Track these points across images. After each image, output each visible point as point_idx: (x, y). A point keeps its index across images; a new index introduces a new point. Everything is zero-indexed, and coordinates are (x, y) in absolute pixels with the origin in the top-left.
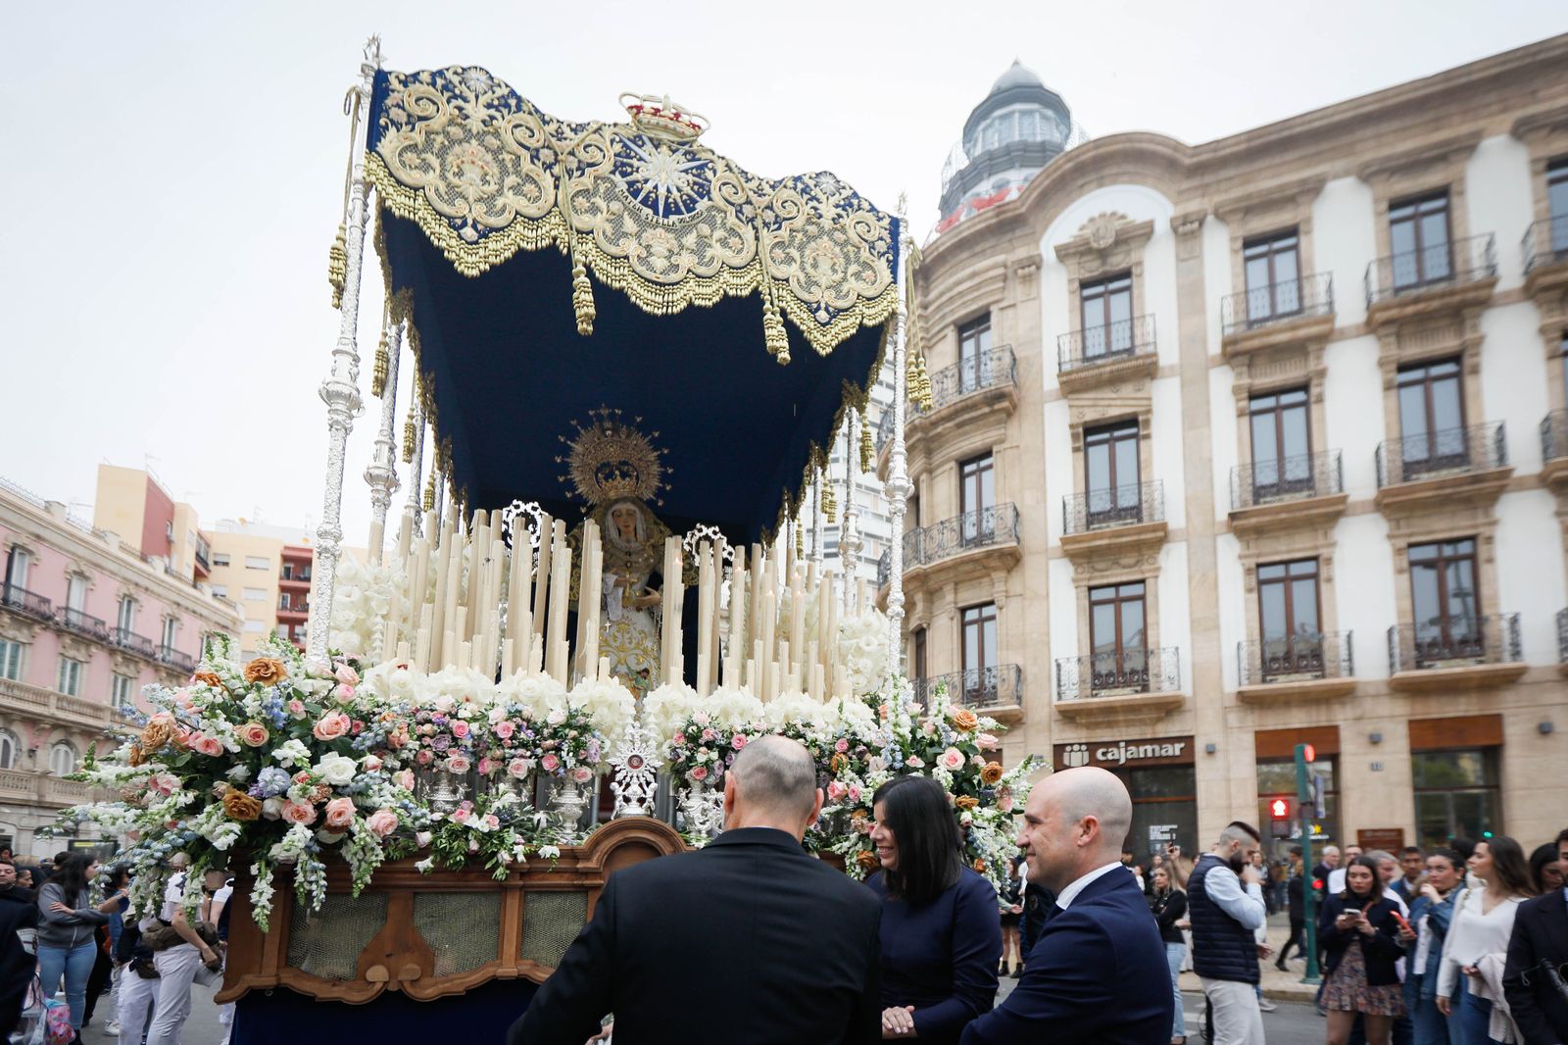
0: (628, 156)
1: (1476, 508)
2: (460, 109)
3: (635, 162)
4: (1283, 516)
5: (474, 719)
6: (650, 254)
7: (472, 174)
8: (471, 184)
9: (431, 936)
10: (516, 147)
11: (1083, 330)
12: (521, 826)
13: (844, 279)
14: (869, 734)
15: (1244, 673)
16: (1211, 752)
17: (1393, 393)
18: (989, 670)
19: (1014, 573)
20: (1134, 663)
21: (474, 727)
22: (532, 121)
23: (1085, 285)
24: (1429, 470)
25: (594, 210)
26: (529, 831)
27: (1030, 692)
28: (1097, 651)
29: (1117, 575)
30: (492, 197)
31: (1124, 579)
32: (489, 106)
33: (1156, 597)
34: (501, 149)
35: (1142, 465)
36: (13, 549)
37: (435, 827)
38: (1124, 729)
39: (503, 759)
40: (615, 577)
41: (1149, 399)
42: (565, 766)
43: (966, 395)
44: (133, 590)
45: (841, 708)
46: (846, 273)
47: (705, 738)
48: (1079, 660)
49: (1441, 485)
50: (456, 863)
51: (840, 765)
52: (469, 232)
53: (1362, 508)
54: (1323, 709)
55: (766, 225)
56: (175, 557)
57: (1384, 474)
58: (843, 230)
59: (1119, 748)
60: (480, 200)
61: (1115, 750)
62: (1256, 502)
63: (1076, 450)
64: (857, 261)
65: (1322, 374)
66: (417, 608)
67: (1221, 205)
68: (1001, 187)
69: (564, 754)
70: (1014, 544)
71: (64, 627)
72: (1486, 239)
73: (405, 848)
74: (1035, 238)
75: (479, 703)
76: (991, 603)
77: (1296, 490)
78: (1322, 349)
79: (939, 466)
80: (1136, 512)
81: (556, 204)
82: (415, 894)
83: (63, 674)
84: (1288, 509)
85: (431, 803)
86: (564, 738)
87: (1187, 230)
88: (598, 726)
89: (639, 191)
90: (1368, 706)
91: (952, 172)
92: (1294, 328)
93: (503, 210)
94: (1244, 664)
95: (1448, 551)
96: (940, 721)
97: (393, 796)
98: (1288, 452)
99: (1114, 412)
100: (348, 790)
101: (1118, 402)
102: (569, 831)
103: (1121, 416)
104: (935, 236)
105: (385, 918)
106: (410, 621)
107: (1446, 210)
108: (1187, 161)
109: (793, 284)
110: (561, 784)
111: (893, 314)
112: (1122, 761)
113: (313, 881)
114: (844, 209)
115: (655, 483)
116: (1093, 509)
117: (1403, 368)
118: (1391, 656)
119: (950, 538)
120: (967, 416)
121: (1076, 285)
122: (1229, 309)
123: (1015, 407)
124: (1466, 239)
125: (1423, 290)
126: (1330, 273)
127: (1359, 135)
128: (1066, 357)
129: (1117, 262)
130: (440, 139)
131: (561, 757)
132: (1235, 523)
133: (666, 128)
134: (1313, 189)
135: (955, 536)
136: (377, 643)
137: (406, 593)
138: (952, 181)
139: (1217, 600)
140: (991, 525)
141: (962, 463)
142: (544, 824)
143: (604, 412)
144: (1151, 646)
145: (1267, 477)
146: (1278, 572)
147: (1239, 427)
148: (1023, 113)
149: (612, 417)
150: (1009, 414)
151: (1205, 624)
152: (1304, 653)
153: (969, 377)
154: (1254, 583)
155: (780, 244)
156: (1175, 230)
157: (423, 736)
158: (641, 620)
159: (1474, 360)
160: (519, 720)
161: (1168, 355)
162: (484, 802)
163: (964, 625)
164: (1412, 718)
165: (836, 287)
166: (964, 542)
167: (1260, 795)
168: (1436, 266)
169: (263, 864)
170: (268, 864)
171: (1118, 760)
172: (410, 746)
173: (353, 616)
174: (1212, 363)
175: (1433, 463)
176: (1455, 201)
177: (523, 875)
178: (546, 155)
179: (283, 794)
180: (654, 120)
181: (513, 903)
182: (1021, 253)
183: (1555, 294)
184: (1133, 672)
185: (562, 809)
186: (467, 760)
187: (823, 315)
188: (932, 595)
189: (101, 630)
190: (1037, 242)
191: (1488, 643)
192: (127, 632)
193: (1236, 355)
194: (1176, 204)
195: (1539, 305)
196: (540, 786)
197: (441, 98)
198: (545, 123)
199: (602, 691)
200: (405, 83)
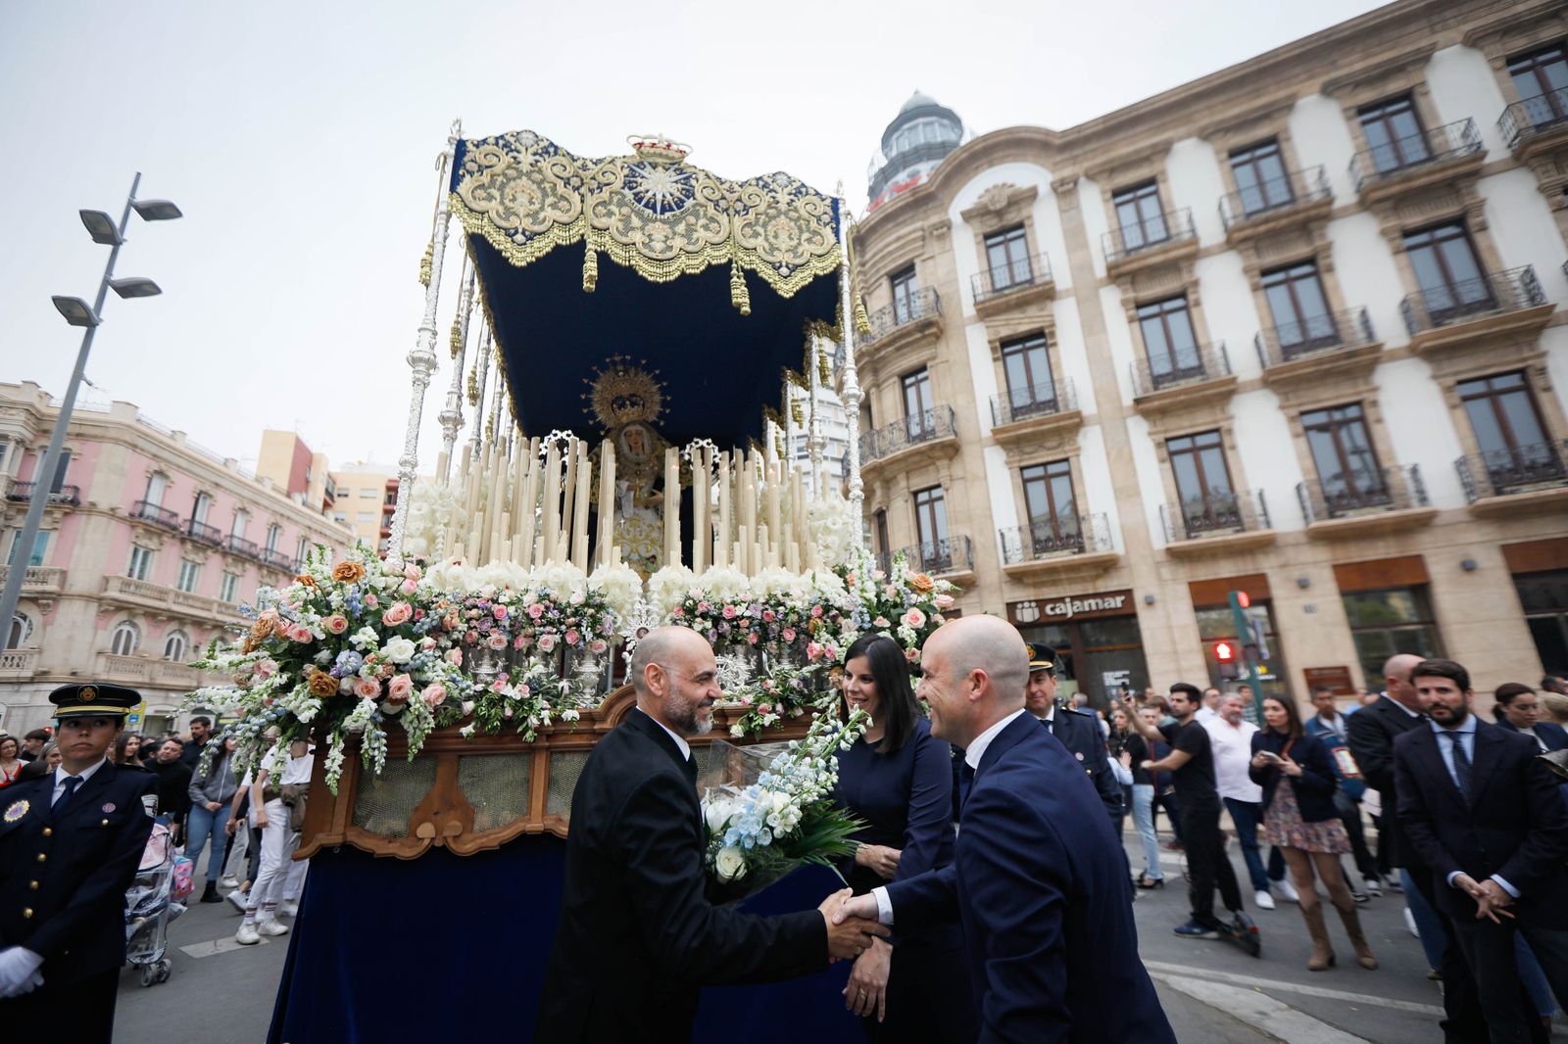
0: (634, 176)
1: (1356, 378)
2: (515, 158)
3: (639, 180)
4: (1182, 398)
5: (512, 603)
6: (651, 240)
7: (523, 199)
8: (522, 206)
9: (474, 796)
10: (553, 178)
11: (990, 269)
12: (548, 693)
13: (799, 244)
14: (840, 600)
15: (1170, 532)
16: (1150, 602)
17: (1261, 293)
18: (942, 542)
19: (954, 461)
20: (1070, 528)
21: (512, 610)
23: (987, 237)
24: (1307, 350)
25: (610, 214)
26: (554, 698)
27: (981, 558)
28: (1035, 521)
29: (1043, 456)
30: (537, 213)
31: (1050, 459)
32: (535, 154)
33: (1080, 472)
35: (1054, 367)
36: (199, 495)
37: (477, 697)
38: (1067, 587)
39: (534, 636)
40: (627, 483)
41: (1052, 316)
42: (584, 640)
43: (901, 326)
44: (278, 519)
45: (814, 578)
46: (799, 239)
47: (700, 609)
48: (1020, 529)
49: (1319, 362)
50: (494, 728)
51: (816, 628)
52: (519, 238)
53: (1250, 387)
54: (1249, 558)
55: (737, 212)
56: (311, 493)
57: (1266, 357)
58: (796, 210)
59: (1065, 603)
60: (528, 215)
61: (1062, 606)
62: (1156, 389)
63: (995, 360)
64: (808, 230)
65: (1196, 283)
66: (471, 517)
67: (1091, 169)
68: (914, 176)
70: (953, 437)
71: (228, 550)
72: (1317, 171)
73: (453, 716)
74: (944, 208)
75: (516, 590)
76: (938, 486)
77: (1193, 376)
78: (1192, 265)
79: (884, 381)
80: (1053, 404)
81: (582, 213)
82: (461, 756)
83: (224, 586)
84: (1185, 391)
85: (475, 676)
86: (583, 616)
87: (1065, 190)
88: (611, 605)
89: (642, 199)
90: (1291, 554)
91: (876, 169)
92: (1166, 251)
94: (1168, 523)
95: (1337, 416)
96: (900, 585)
97: (444, 671)
98: (1178, 345)
99: (1024, 328)
100: (407, 667)
101: (1026, 320)
102: (588, 696)
103: (1030, 331)
104: (866, 214)
105: (434, 779)
106: (466, 527)
107: (1278, 152)
108: (1058, 142)
109: (760, 251)
110: (581, 655)
111: (840, 266)
112: (1070, 615)
113: (376, 747)
114: (795, 195)
115: (658, 408)
116: (1016, 405)
117: (1265, 273)
118: (1304, 508)
119: (898, 436)
120: (903, 342)
121: (981, 237)
122: (1108, 242)
123: (942, 331)
124: (1300, 172)
125: (1270, 213)
126: (1189, 208)
127: (1194, 108)
128: (979, 290)
129: (1012, 218)
130: (500, 179)
132: (1141, 406)
133: (660, 155)
134: (1164, 149)
135: (903, 434)
136: (440, 546)
137: (463, 505)
138: (876, 176)
139: (1135, 470)
140: (932, 422)
141: (903, 377)
142: (566, 691)
143: (617, 358)
144: (1081, 513)
145: (1163, 367)
146: (1186, 443)
147: (1132, 331)
148: (926, 124)
149: (623, 361)
150: (938, 337)
151: (1127, 492)
152: (1222, 510)
153: (902, 312)
154: (1165, 454)
155: (749, 225)
156: (1055, 190)
157: (471, 619)
158: (649, 516)
159: (1327, 261)
160: (547, 602)
161: (1063, 281)
162: (518, 674)
163: (917, 506)
164: (1336, 563)
165: (793, 250)
166: (910, 439)
167: (1203, 640)
168: (1278, 193)
169: (337, 734)
170: (341, 734)
171: (1065, 615)
172: (460, 628)
173: (422, 526)
174: (1101, 284)
175: (1309, 344)
176: (1284, 146)
177: (550, 736)
178: (575, 181)
179: (356, 673)
180: (652, 150)
181: (540, 763)
182: (934, 219)
183: (1388, 205)
184: (1069, 536)
185: (582, 677)
186: (505, 638)
187: (784, 271)
188: (888, 483)
189: (254, 551)
190: (946, 211)
191: (1394, 492)
192: (272, 551)
193: (1119, 276)
194: (1053, 172)
195: (1376, 214)
196: (564, 658)
197: (502, 153)
198: (574, 160)
199: (614, 574)
200: (477, 146)
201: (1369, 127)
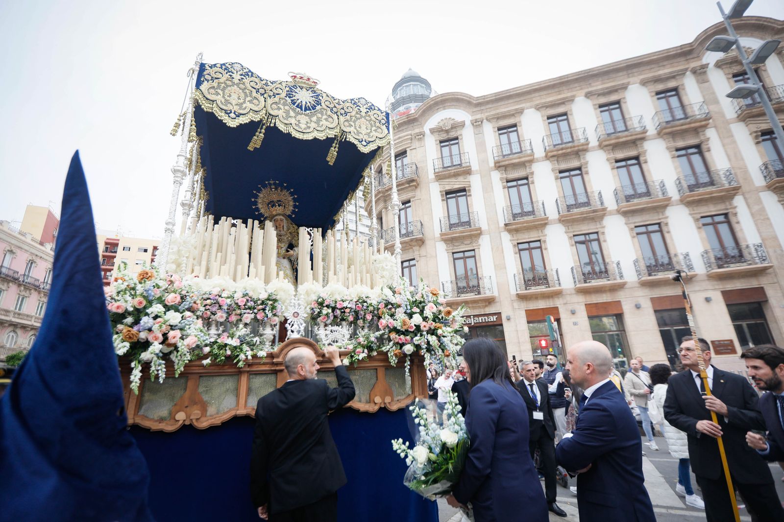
0: (291, 92)
1: (596, 222)
2: (231, 76)
3: (294, 93)
4: (524, 225)
5: (228, 298)
6: (300, 123)
7: (234, 96)
8: (234, 100)
9: (205, 398)
10: (251, 88)
11: (442, 157)
12: (249, 343)
13: (371, 132)
16: (508, 319)
17: (559, 180)
19: (422, 247)
20: (473, 283)
21: (228, 301)
22: (257, 80)
23: (441, 142)
24: (576, 208)
25: (279, 109)
26: (252, 345)
28: (458, 278)
29: (463, 248)
30: (242, 104)
31: (466, 249)
32: (241, 75)
33: (480, 256)
34: (245, 89)
35: (469, 206)
37: (211, 345)
39: (240, 315)
41: (469, 182)
42: (267, 317)
46: (371, 130)
47: (326, 303)
48: (451, 282)
49: (581, 213)
50: (221, 360)
52: (232, 115)
53: (553, 222)
55: (342, 114)
57: (560, 209)
58: (369, 116)
59: (470, 318)
60: (237, 105)
62: (514, 220)
63: (443, 200)
64: (375, 126)
65: (533, 173)
67: (489, 116)
69: (267, 311)
70: (421, 236)
72: (583, 129)
73: (198, 355)
75: (231, 291)
77: (530, 215)
78: (531, 165)
80: (468, 223)
81: (265, 107)
82: (200, 376)
84: (526, 222)
85: (209, 334)
86: (267, 305)
87: (477, 124)
88: (280, 300)
89: (295, 103)
90: (568, 299)
92: (520, 158)
93: (245, 108)
94: (518, 282)
95: (588, 238)
96: (424, 292)
97: (196, 330)
98: (524, 200)
99: (456, 186)
100: (177, 327)
101: (458, 183)
102: (267, 346)
103: (460, 188)
105: (185, 389)
109: (352, 133)
110: (265, 325)
113: (159, 369)
114: (369, 110)
115: (291, 208)
116: (451, 223)
117: (561, 172)
118: (574, 278)
122: (495, 151)
124: (576, 129)
125: (563, 146)
126: (530, 139)
129: (453, 134)
130: (223, 85)
131: (265, 313)
132: (507, 227)
133: (305, 83)
134: (520, 112)
137: (195, 248)
139: (504, 257)
140: (412, 228)
142: (258, 343)
143: (272, 182)
144: (480, 276)
145: (517, 210)
146: (526, 246)
147: (504, 192)
149: (275, 184)
150: (417, 187)
152: (540, 278)
154: (517, 250)
155: (347, 121)
156: (473, 124)
157: (206, 305)
159: (586, 169)
160: (247, 298)
161: (475, 167)
162: (234, 333)
164: (586, 303)
165: (368, 134)
167: (530, 337)
168: (567, 138)
169: (137, 362)
170: (139, 362)
171: (471, 323)
172: (201, 309)
173: (173, 257)
174: (491, 169)
175: (577, 205)
176: (570, 117)
177: (250, 365)
178: (262, 91)
179: (150, 330)
180: (301, 80)
181: (244, 379)
183: (609, 148)
185: (265, 336)
186: (225, 315)
187: (364, 143)
190: (422, 127)
193: (500, 167)
194: (472, 116)
195: (605, 151)
196: (256, 325)
197: (224, 72)
198: (261, 80)
199: (281, 285)
200: (211, 67)
201: (603, 113)
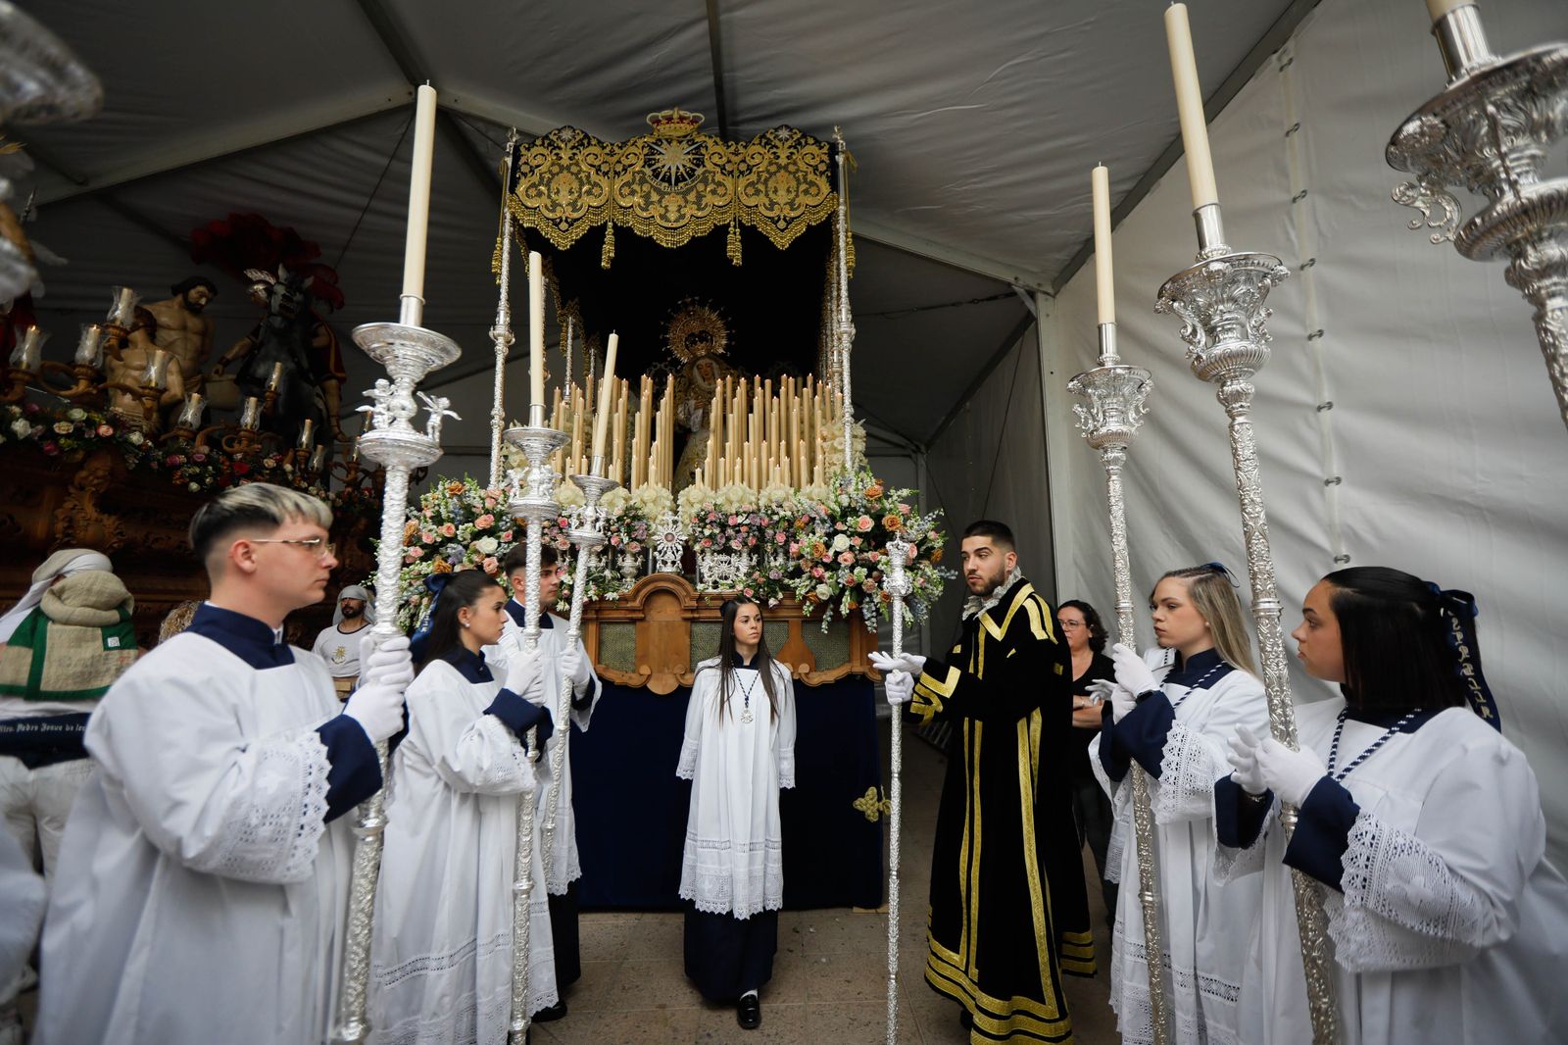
0: (653, 154)
2: (557, 154)
3: (657, 157)
6: (667, 212)
7: (564, 190)
8: (564, 199)
10: (588, 167)
13: (797, 196)
22: (597, 151)
25: (633, 193)
30: (576, 201)
32: (572, 148)
34: (580, 171)
42: (623, 542)
46: (797, 192)
52: (564, 226)
60: (569, 205)
64: (805, 182)
69: (622, 534)
81: (611, 196)
86: (622, 524)
88: (645, 516)
89: (659, 173)
93: (582, 207)
109: (761, 208)
111: (834, 213)
130: (547, 176)
131: (620, 537)
133: (675, 129)
155: (751, 184)
180: (667, 127)
187: (782, 225)
197: (547, 152)
198: (604, 148)
199: (650, 493)
200: (528, 149)
